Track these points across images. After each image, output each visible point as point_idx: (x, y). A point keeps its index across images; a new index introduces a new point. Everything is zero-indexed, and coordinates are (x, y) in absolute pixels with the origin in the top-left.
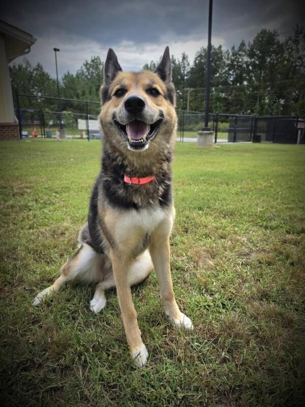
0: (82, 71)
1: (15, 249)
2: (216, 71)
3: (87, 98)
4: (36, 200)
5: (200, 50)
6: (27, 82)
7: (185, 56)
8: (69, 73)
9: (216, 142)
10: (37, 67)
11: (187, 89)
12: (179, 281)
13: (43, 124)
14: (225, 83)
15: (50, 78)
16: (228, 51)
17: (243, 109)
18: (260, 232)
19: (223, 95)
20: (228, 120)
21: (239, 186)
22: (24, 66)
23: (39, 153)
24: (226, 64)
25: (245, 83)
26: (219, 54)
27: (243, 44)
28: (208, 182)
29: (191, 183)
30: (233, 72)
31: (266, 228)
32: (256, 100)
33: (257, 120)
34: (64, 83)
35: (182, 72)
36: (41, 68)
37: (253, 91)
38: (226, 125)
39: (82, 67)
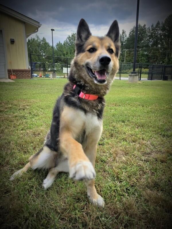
0: (67, 41)
1: (9, 142)
2: (142, 39)
3: (69, 56)
4: (30, 113)
5: (132, 28)
6: (37, 48)
7: (124, 31)
8: (60, 43)
9: (140, 80)
10: (43, 40)
11: (125, 50)
12: (101, 170)
13: (45, 70)
14: (147, 46)
15: (50, 45)
16: (149, 28)
17: (157, 61)
18: (159, 139)
19: (146, 53)
20: (148, 67)
21: (150, 108)
22: (36, 39)
23: (40, 86)
24: (148, 36)
25: (159, 46)
26: (144, 29)
27: (158, 23)
28: (131, 104)
29: (121, 105)
30: (152, 40)
31: (164, 136)
32: (166, 55)
33: (165, 67)
34: (57, 48)
35: (122, 40)
36: (45, 40)
37: (164, 50)
38: (147, 70)
39: (67, 39)
